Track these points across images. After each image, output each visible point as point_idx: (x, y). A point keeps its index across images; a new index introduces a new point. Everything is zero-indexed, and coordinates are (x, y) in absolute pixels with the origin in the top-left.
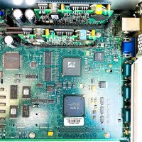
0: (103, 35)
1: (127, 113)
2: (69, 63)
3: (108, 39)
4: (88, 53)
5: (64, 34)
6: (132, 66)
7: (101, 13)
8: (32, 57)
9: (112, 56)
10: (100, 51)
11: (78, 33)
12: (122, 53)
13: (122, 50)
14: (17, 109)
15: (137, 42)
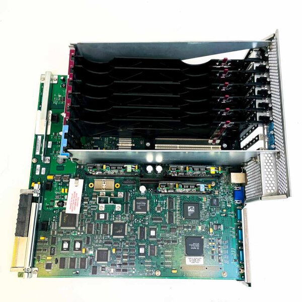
0: (217, 184)
1: (241, 252)
2: (189, 207)
3: (221, 188)
4: (204, 199)
5: (189, 187)
6: (242, 211)
7: (214, 173)
8: (158, 202)
9: (226, 202)
10: (215, 197)
11: (199, 186)
12: (234, 200)
13: (234, 197)
14: (145, 248)
15: (245, 191)
